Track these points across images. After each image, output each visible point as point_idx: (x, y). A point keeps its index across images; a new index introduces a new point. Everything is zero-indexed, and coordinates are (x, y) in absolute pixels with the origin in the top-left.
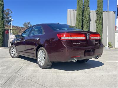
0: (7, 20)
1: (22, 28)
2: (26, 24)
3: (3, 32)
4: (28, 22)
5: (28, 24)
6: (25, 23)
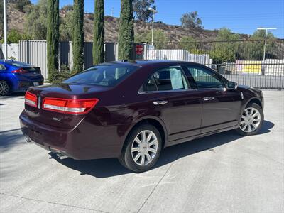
0: (145, 10)
1: (177, 27)
2: (187, 19)
3: (130, 51)
4: (193, 12)
5: (193, 16)
6: (185, 16)
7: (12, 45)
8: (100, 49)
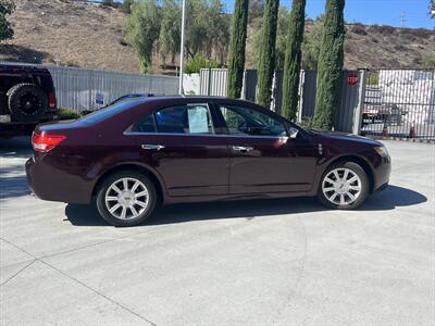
7: (193, 75)
8: (292, 80)
